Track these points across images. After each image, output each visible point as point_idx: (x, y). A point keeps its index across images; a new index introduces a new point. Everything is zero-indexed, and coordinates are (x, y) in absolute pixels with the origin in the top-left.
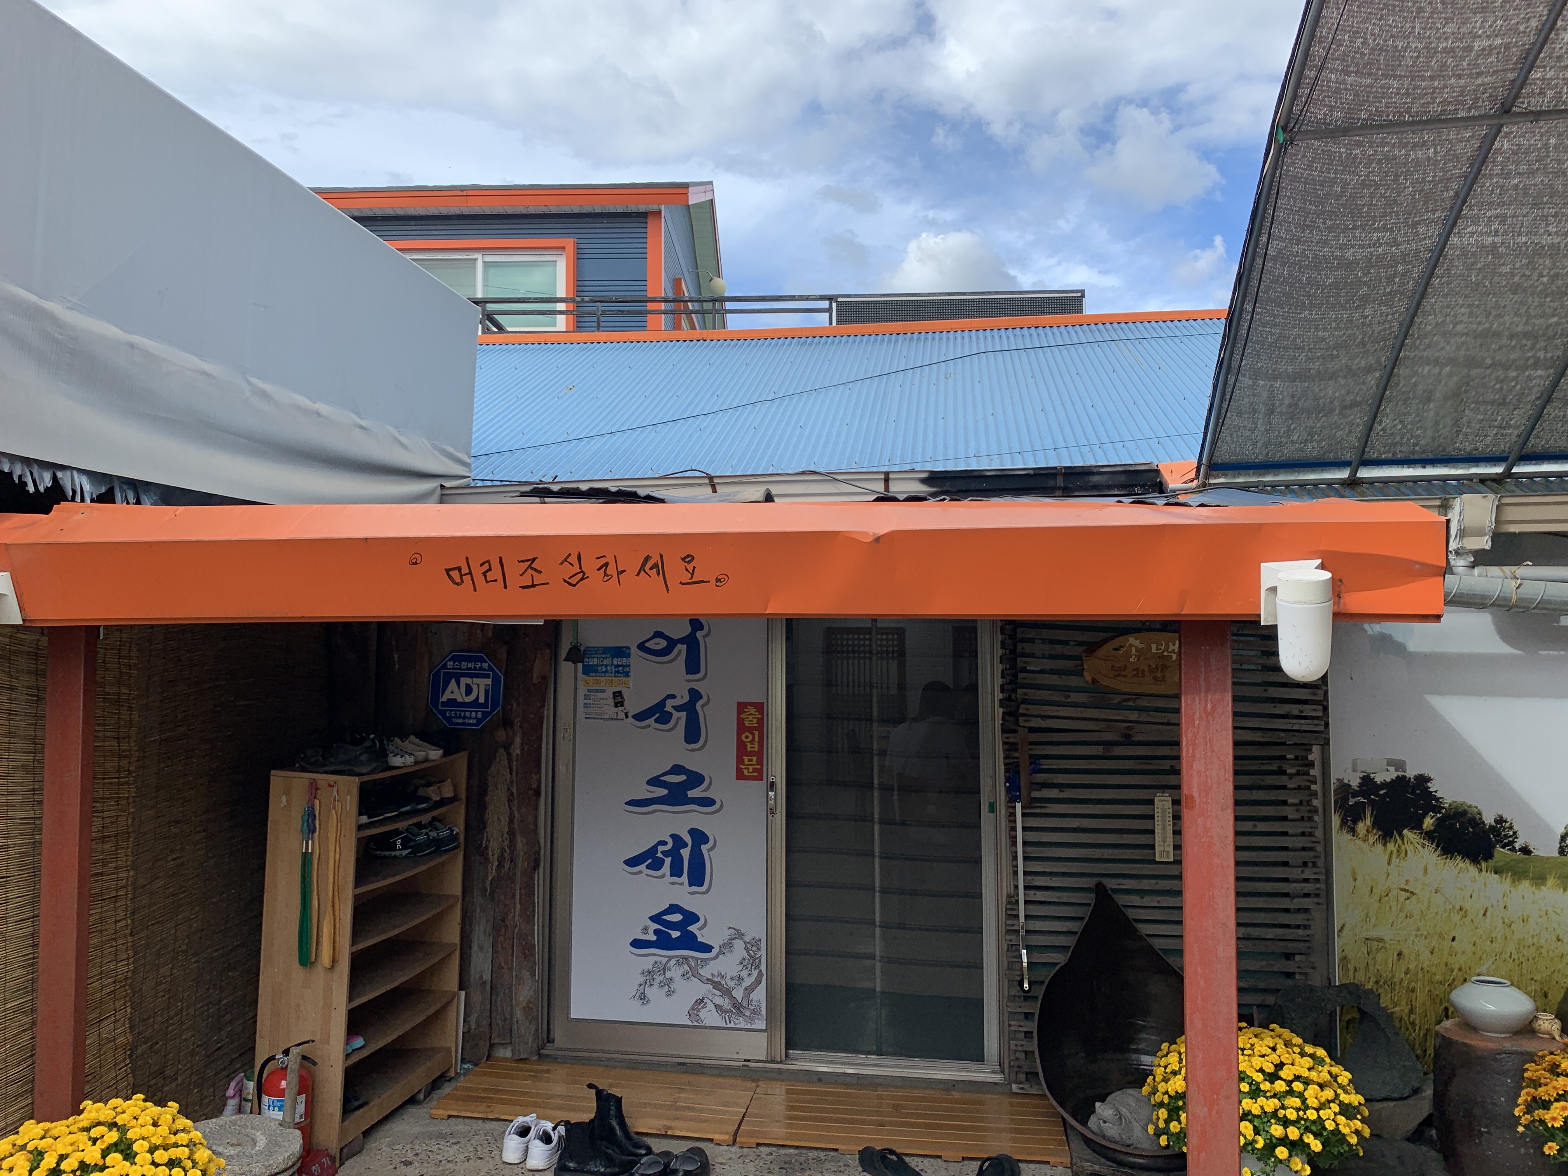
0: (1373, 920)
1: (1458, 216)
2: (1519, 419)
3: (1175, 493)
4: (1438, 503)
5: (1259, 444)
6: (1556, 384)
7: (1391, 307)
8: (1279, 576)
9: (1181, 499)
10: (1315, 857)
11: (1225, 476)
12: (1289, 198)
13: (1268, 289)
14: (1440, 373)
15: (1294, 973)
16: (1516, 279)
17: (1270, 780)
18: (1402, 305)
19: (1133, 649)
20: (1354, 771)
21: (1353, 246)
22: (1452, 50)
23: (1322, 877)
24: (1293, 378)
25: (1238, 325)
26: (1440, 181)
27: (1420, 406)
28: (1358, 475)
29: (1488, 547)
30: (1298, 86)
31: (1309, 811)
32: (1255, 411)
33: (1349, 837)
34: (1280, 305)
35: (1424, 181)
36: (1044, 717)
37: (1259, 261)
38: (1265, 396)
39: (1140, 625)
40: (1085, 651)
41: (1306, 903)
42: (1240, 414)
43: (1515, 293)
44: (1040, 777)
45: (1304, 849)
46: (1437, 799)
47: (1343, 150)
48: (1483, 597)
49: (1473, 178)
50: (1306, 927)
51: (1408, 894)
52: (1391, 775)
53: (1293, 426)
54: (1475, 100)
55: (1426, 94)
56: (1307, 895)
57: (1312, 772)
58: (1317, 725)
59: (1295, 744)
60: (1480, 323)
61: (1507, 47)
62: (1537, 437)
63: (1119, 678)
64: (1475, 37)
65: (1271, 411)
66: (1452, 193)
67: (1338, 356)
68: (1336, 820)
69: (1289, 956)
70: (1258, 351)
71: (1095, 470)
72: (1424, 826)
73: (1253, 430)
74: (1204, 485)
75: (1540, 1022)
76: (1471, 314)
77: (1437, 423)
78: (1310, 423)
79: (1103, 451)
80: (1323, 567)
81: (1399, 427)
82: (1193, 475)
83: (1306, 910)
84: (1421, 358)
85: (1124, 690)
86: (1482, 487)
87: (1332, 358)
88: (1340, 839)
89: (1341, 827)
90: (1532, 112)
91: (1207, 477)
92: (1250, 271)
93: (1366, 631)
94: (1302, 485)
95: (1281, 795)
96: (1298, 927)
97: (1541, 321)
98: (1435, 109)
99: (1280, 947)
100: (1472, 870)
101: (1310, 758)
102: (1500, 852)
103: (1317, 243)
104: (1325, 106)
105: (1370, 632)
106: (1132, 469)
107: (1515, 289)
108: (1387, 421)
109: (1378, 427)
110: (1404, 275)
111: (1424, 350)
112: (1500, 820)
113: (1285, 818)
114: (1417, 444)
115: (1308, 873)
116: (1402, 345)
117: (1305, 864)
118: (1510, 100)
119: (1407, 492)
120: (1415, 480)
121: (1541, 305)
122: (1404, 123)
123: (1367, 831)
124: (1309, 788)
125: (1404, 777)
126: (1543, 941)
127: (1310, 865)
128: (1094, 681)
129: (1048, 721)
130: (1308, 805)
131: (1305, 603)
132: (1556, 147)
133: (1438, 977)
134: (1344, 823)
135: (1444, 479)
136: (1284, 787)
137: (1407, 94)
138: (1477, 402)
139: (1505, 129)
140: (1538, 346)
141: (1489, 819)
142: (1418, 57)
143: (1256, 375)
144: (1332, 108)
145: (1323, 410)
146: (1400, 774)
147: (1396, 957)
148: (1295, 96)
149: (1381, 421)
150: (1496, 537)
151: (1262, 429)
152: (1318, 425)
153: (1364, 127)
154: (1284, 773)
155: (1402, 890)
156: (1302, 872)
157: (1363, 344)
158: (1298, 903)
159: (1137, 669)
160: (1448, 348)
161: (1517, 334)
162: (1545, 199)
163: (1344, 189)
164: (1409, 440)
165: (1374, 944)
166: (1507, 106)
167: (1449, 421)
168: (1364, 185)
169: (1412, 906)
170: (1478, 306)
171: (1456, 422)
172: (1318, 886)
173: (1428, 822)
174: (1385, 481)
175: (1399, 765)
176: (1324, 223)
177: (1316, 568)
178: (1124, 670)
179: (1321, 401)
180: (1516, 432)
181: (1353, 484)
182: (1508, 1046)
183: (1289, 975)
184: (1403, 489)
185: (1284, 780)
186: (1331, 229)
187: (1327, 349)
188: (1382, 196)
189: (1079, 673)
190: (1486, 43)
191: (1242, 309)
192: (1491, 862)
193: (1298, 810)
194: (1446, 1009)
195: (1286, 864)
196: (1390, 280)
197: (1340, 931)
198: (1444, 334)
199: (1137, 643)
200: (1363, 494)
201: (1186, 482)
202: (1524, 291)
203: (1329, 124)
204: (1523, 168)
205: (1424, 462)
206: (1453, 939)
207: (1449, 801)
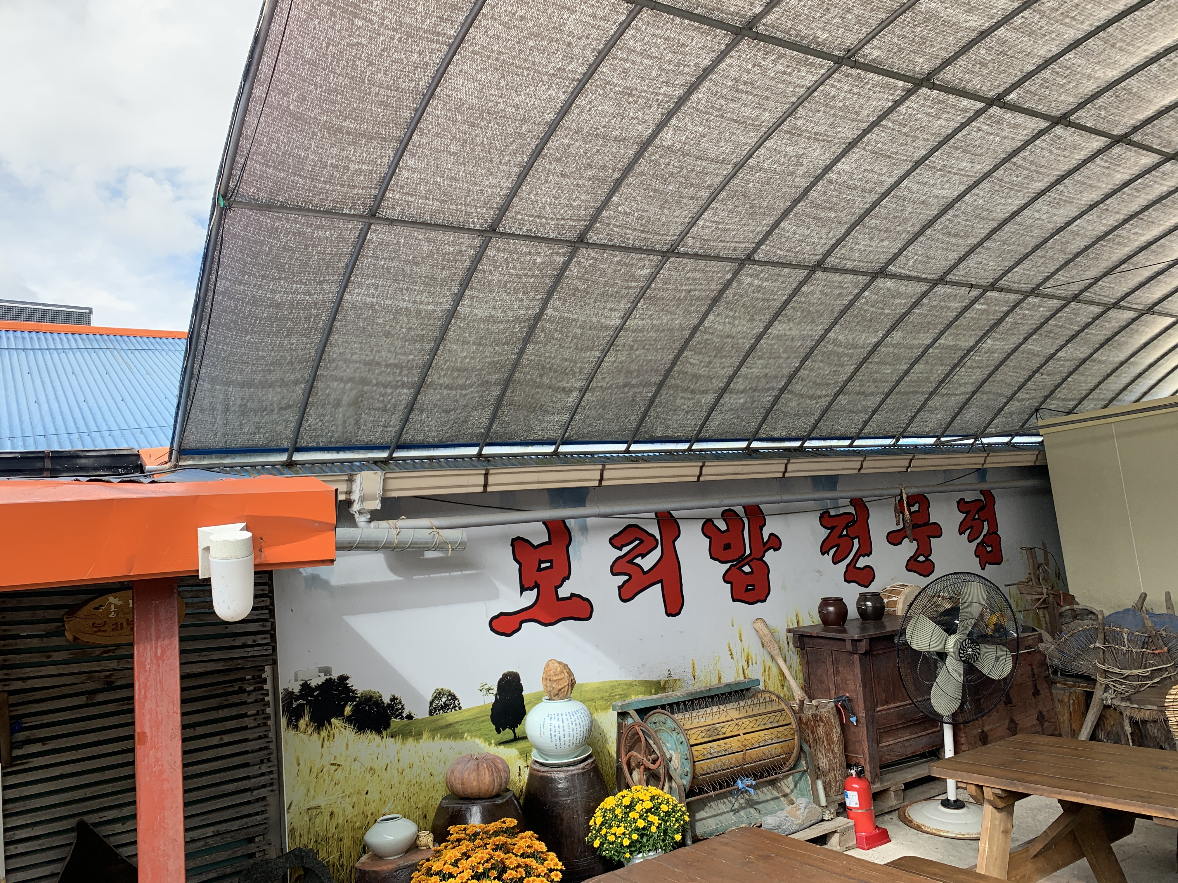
0: (312, 793)
1: (348, 281)
2: (395, 421)
3: (151, 473)
4: (346, 478)
5: (219, 435)
6: (415, 399)
7: (309, 338)
8: (211, 538)
9: (156, 478)
10: (269, 754)
11: (193, 459)
12: (232, 249)
13: (219, 316)
14: (344, 388)
15: (255, 853)
16: (387, 328)
17: (233, 699)
18: (317, 338)
19: (113, 607)
20: (296, 680)
21: (280, 292)
22: (336, 166)
23: (275, 769)
24: (242, 385)
25: (197, 342)
26: (335, 255)
27: (333, 409)
28: (294, 458)
29: (379, 507)
30: (232, 168)
31: (264, 718)
32: (214, 409)
33: (294, 732)
34: (229, 329)
35: (324, 253)
36: (24, 679)
37: (211, 294)
38: (221, 398)
39: (119, 586)
40: (67, 614)
41: (263, 792)
42: (202, 411)
43: (387, 337)
44: (21, 736)
45: (261, 749)
46: (353, 692)
47: (268, 221)
48: (377, 542)
49: (356, 256)
50: (263, 812)
51: (336, 767)
52: (322, 679)
53: (244, 422)
54: (354, 204)
55: (322, 193)
56: (264, 786)
57: (265, 687)
58: (266, 650)
59: (252, 667)
60: (367, 355)
61: (371, 172)
62: (407, 433)
63: (99, 634)
64: (351, 161)
65: (227, 410)
66: (343, 264)
67: (274, 371)
68: (283, 721)
69: (251, 840)
70: (214, 363)
71: (81, 454)
72: (345, 714)
73: (213, 424)
74: (176, 466)
75: (421, 839)
76: (361, 348)
77: (344, 422)
78: (257, 419)
79: (92, 438)
80: (247, 528)
81: (320, 424)
82: (166, 458)
83: (264, 799)
84: (331, 376)
85: (103, 643)
86: (375, 467)
87: (270, 372)
88: (288, 736)
89: (288, 727)
90: (388, 219)
91: (178, 460)
92: (205, 301)
93: (301, 573)
94: (253, 466)
95: (242, 710)
96: (257, 814)
97: (404, 357)
98: (328, 205)
99: (242, 835)
100: (377, 738)
101: (264, 676)
102: (395, 722)
103: (254, 286)
104: (253, 186)
105: (304, 574)
106: (116, 453)
107: (387, 334)
108: (311, 419)
109: (305, 424)
110: (316, 317)
111: (333, 371)
112: (393, 699)
113: (245, 728)
114: (331, 437)
115: (264, 769)
116: (318, 366)
117: (262, 762)
118: (374, 209)
119: (327, 470)
120: (333, 462)
121: (403, 347)
122: (308, 210)
123: (307, 725)
124: (263, 700)
125: (331, 679)
126: (422, 779)
127: (265, 761)
128: (75, 639)
129: (29, 682)
130: (263, 713)
131: (231, 558)
132: (404, 245)
133: (358, 824)
134: (289, 722)
135: (351, 461)
136: (245, 703)
137: (310, 191)
138: (369, 409)
139: (373, 227)
140: (403, 374)
141: (386, 700)
142: (315, 166)
143: (213, 381)
144: (259, 190)
145: (265, 410)
146: (328, 677)
147: (329, 817)
148: (230, 175)
149: (307, 420)
150: (385, 500)
151: (221, 423)
152: (263, 421)
153: (282, 207)
154: (244, 691)
155: (332, 764)
156: (260, 768)
157: (291, 363)
158: (257, 794)
159: (116, 624)
160: (348, 370)
161: (390, 365)
162: (400, 278)
163: (271, 251)
164: (327, 433)
165: (313, 811)
166: (373, 212)
167: (352, 421)
168: (285, 249)
169: (339, 775)
170: (365, 343)
171: (357, 422)
172: (272, 776)
173: (348, 710)
174: (313, 463)
175: (327, 671)
176: (258, 272)
177: (242, 530)
178: (104, 626)
179: (264, 404)
180: (394, 430)
181: (290, 465)
182: (401, 863)
183: (252, 855)
184: (324, 469)
185: (244, 697)
186: (263, 277)
187: (266, 365)
188: (297, 259)
189: (60, 633)
190: (358, 167)
191: (199, 330)
192: (389, 730)
193: (255, 720)
194: (364, 847)
195: (247, 765)
196: (307, 319)
197: (288, 809)
198: (345, 361)
199: (116, 601)
200: (297, 472)
201: (161, 464)
202: (393, 336)
203: (257, 200)
204: (386, 255)
205: (338, 450)
206: (367, 793)
207: (361, 691)
